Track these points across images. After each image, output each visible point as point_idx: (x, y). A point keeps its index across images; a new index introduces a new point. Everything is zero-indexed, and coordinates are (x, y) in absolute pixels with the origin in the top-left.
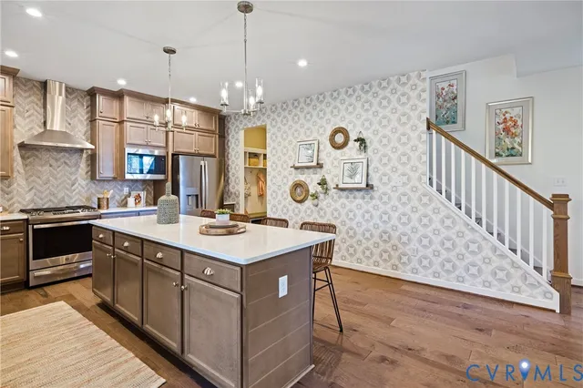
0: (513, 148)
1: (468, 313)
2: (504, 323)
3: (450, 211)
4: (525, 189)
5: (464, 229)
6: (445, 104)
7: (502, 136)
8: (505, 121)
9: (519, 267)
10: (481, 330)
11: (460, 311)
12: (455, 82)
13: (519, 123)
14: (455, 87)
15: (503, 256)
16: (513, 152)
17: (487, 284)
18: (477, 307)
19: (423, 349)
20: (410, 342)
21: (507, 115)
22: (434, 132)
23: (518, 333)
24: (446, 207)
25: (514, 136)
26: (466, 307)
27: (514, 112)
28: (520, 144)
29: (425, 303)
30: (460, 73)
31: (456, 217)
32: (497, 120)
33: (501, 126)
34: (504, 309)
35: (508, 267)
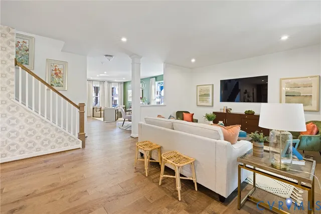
0: (59, 83)
1: (48, 163)
2: (66, 160)
3: (32, 114)
4: (70, 101)
5: (40, 122)
6: (20, 52)
7: (54, 77)
8: (56, 70)
9: (68, 135)
10: (59, 167)
11: (44, 164)
12: (27, 41)
13: (62, 72)
14: (27, 44)
15: (61, 132)
16: (59, 85)
17: (54, 147)
18: (51, 159)
19: (35, 191)
20: (25, 192)
21: (57, 67)
22: (20, 68)
23: (73, 161)
24: (29, 112)
25: (59, 77)
26: (45, 162)
27: (60, 67)
28: (62, 82)
29: (20, 170)
30: (31, 38)
31: (36, 117)
32: (52, 69)
33: (54, 72)
34: (62, 155)
35: (63, 136)
